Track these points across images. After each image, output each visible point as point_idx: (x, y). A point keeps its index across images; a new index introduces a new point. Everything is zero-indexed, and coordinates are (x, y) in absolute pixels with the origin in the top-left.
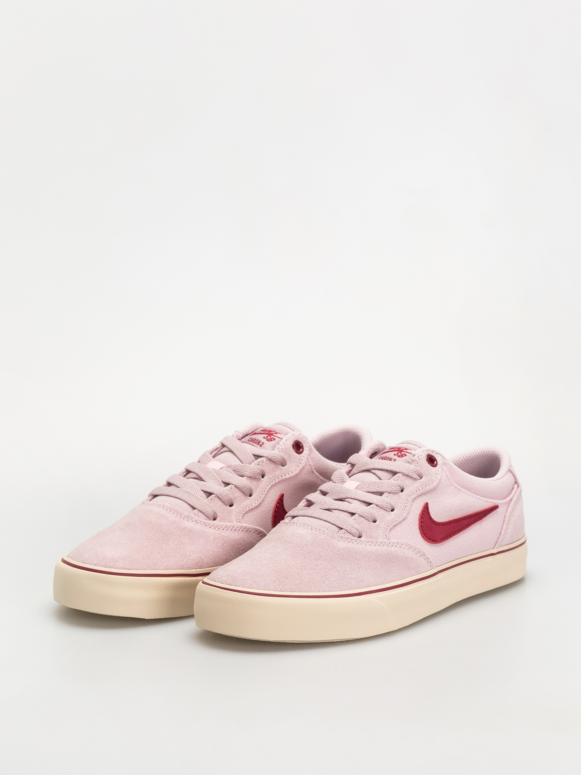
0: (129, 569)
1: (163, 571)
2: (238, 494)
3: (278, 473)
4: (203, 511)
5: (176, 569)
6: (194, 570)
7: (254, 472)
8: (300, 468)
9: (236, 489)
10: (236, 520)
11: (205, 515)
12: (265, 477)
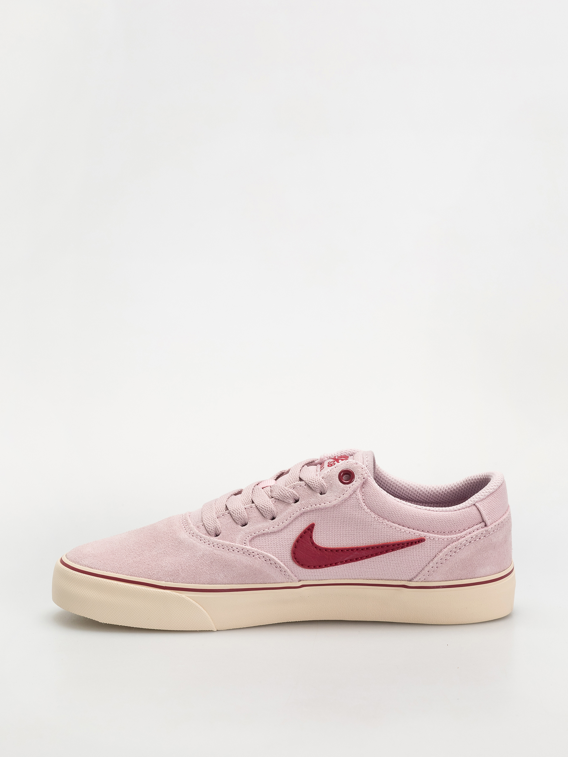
0: (91, 568)
1: (127, 576)
2: (256, 513)
3: (313, 500)
4: (206, 525)
5: (142, 578)
6: (164, 582)
7: (282, 495)
8: (340, 499)
9: (255, 509)
10: (240, 541)
11: (206, 529)
12: (298, 503)
